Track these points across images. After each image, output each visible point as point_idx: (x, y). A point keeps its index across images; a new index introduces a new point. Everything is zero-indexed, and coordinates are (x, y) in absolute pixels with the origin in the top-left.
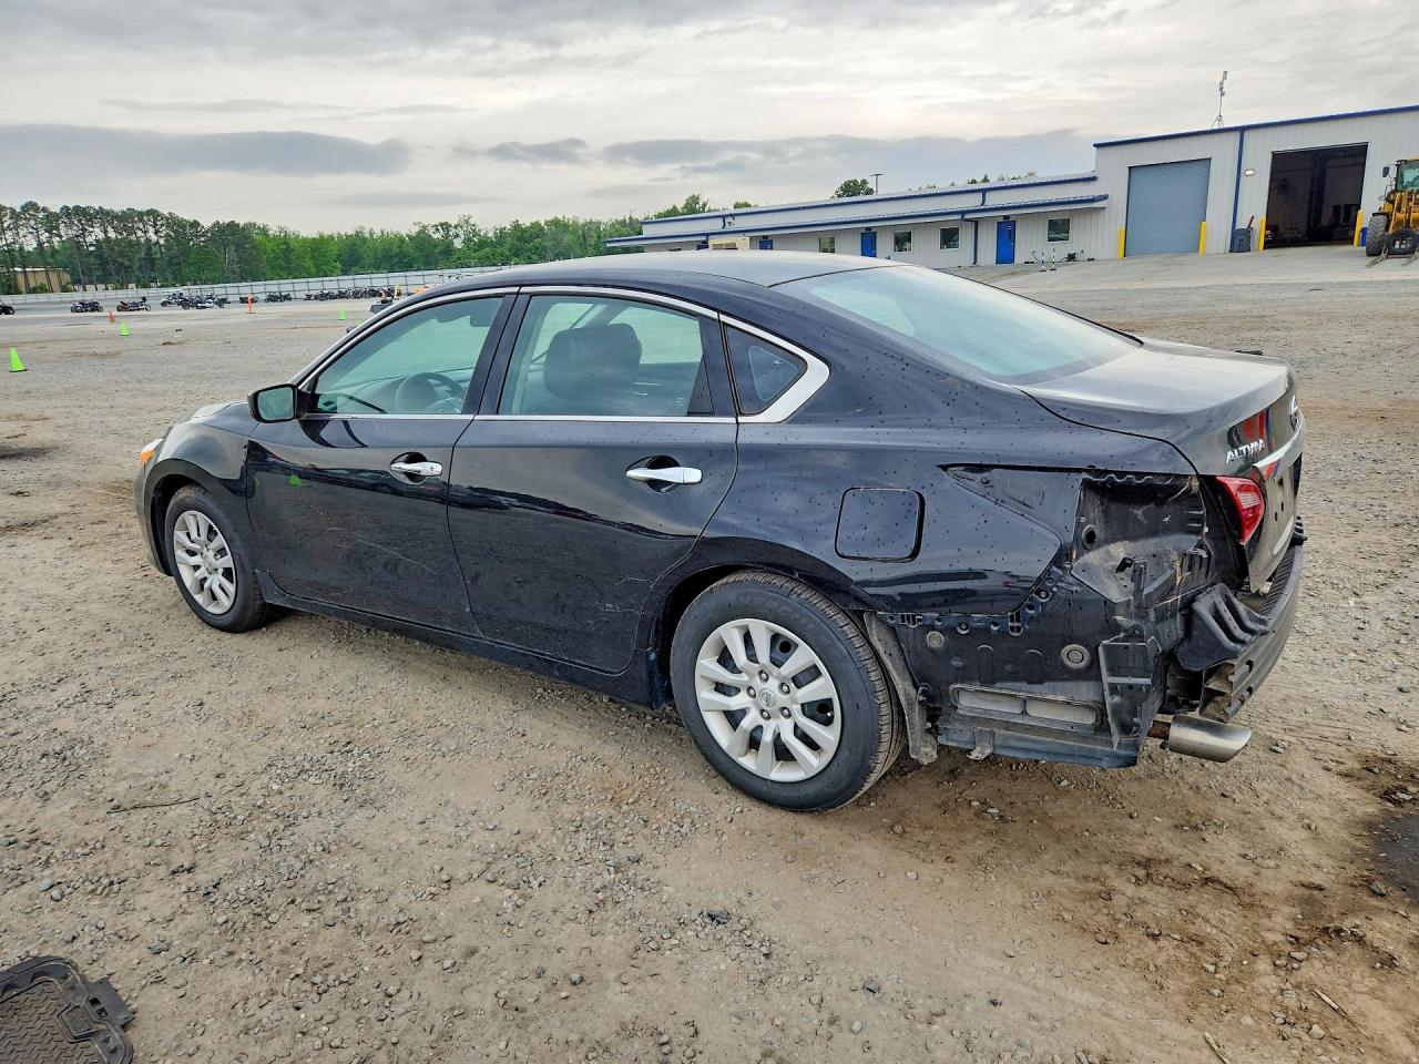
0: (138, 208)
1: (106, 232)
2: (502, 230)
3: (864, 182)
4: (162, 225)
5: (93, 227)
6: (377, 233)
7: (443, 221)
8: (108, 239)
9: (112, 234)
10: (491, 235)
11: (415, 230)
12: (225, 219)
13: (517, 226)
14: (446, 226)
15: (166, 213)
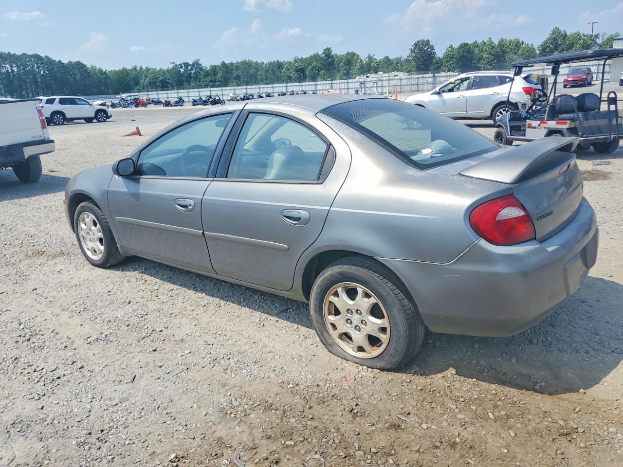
0: (29, 53)
1: (11, 67)
2: (215, 66)
3: (428, 41)
4: (41, 63)
5: (5, 64)
6: (144, 68)
7: (185, 62)
8: (13, 71)
9: (15, 69)
10: (209, 68)
11: (171, 66)
12: (74, 60)
13: (224, 64)
14: (187, 65)
15: (44, 57)
